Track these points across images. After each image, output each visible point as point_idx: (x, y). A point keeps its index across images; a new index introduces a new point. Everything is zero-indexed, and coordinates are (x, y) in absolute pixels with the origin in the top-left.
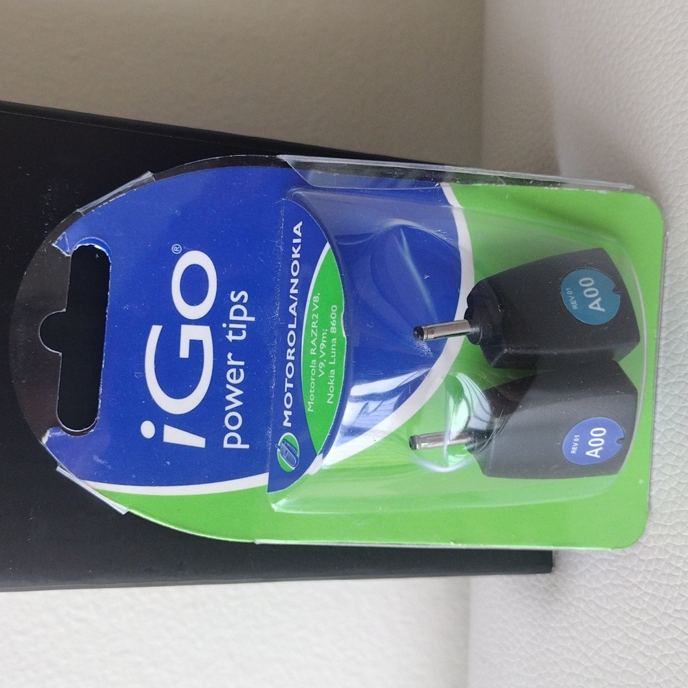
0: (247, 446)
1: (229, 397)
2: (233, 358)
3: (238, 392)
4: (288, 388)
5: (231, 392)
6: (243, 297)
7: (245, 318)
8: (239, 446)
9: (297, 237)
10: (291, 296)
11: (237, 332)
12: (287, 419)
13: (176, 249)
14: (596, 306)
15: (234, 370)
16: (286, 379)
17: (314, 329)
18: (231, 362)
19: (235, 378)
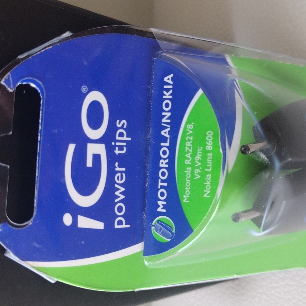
0: (128, 226)
1: (117, 193)
2: (120, 166)
3: (122, 189)
4: (161, 186)
5: (118, 189)
6: (124, 124)
7: (125, 138)
8: (124, 226)
9: (168, 84)
10: (163, 124)
11: (121, 148)
12: (162, 207)
13: (84, 89)
15: (119, 174)
16: (160, 180)
17: (189, 147)
18: (118, 169)
19: (120, 180)
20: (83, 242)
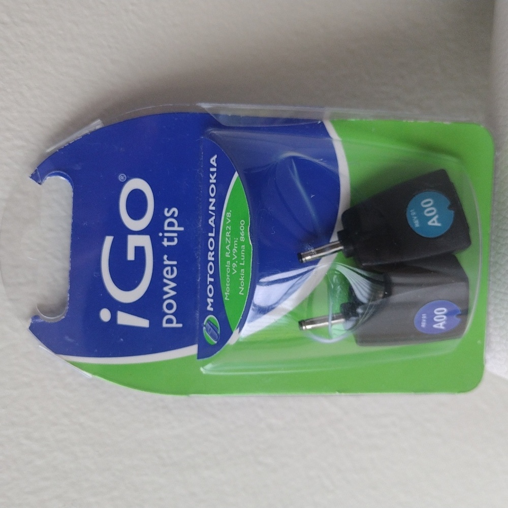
0: (180, 325)
1: (166, 289)
2: (168, 259)
3: (173, 285)
4: (210, 282)
5: (167, 285)
6: (174, 213)
7: (176, 228)
8: (175, 325)
9: (213, 166)
10: (210, 212)
11: (170, 239)
12: (210, 305)
13: (121, 177)
14: (434, 222)
15: (169, 268)
16: (208, 275)
17: (228, 238)
18: (167, 262)
19: (170, 274)
20: (122, 340)
